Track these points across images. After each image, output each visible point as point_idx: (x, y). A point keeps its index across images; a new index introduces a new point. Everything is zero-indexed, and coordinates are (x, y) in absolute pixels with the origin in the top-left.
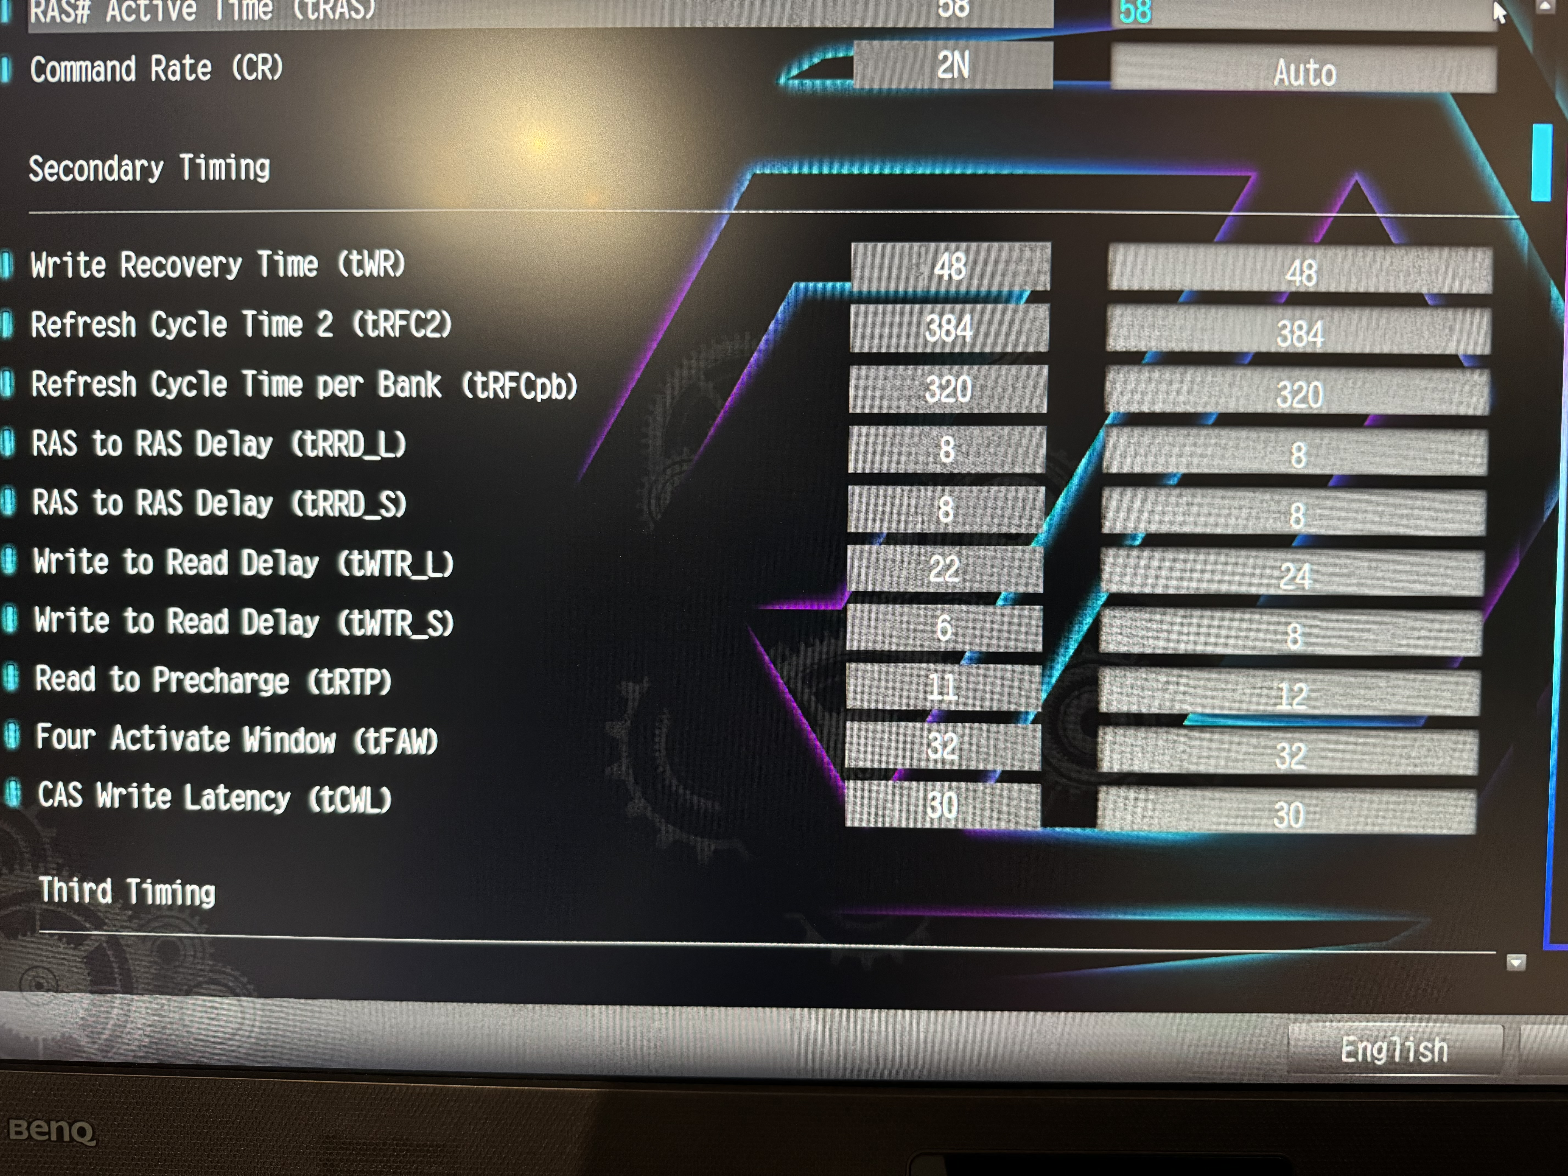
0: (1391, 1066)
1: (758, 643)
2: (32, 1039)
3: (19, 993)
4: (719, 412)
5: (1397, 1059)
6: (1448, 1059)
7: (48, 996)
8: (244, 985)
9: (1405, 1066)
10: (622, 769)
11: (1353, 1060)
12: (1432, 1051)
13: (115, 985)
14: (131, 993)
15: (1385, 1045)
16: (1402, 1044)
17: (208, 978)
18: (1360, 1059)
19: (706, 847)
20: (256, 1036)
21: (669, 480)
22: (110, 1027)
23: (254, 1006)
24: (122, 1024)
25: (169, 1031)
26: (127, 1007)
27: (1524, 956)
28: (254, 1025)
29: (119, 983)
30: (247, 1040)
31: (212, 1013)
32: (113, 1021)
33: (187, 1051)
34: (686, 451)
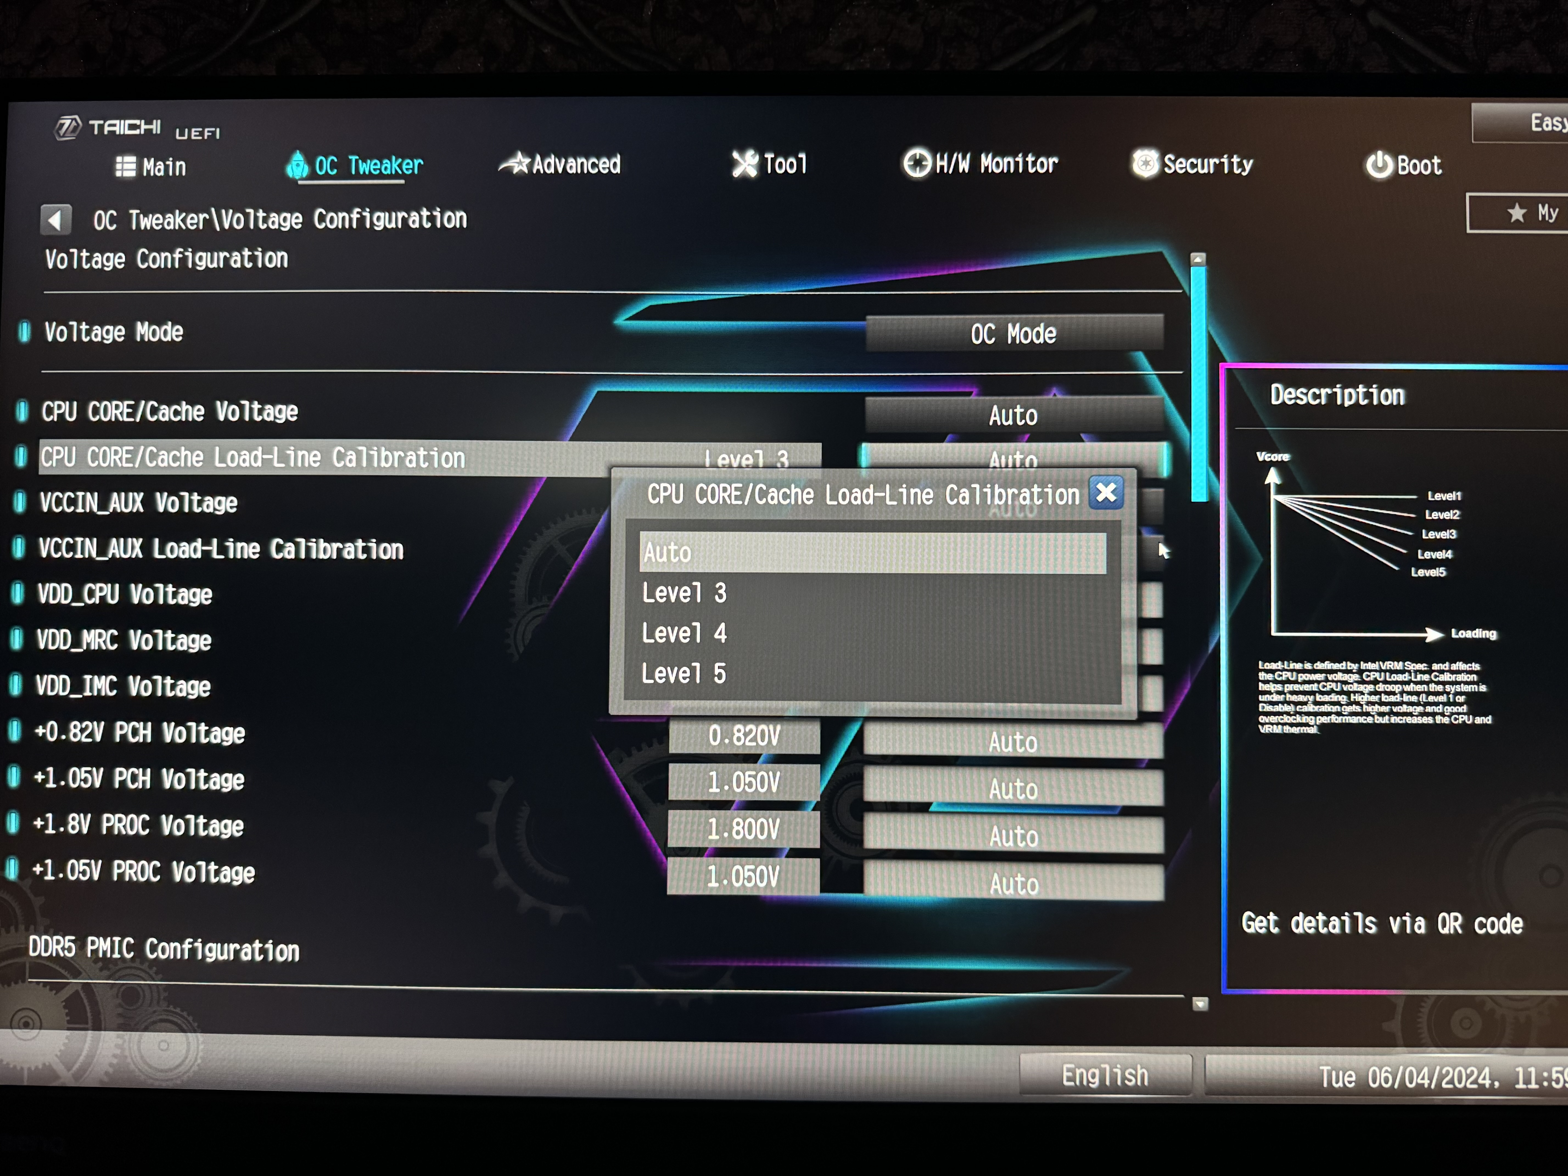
0: (1102, 1089)
1: (600, 748)
2: (19, 1068)
3: (9, 1030)
4: (570, 569)
5: (1108, 1083)
6: (1149, 1082)
7: (34, 1032)
8: (190, 1023)
9: (1114, 1089)
10: (490, 850)
11: (1072, 1084)
12: (1136, 1077)
13: (87, 1023)
14: (99, 1029)
15: (1097, 1072)
16: (1111, 1071)
17: (161, 1017)
18: (1078, 1083)
19: (557, 912)
20: (198, 1065)
21: (531, 621)
22: (82, 1058)
23: (198, 1040)
24: (91, 1056)
25: (129, 1060)
26: (96, 1042)
27: (1206, 999)
28: (197, 1055)
29: (90, 1021)
30: (191, 1067)
31: (164, 1046)
32: (84, 1053)
33: (143, 1077)
34: (544, 599)
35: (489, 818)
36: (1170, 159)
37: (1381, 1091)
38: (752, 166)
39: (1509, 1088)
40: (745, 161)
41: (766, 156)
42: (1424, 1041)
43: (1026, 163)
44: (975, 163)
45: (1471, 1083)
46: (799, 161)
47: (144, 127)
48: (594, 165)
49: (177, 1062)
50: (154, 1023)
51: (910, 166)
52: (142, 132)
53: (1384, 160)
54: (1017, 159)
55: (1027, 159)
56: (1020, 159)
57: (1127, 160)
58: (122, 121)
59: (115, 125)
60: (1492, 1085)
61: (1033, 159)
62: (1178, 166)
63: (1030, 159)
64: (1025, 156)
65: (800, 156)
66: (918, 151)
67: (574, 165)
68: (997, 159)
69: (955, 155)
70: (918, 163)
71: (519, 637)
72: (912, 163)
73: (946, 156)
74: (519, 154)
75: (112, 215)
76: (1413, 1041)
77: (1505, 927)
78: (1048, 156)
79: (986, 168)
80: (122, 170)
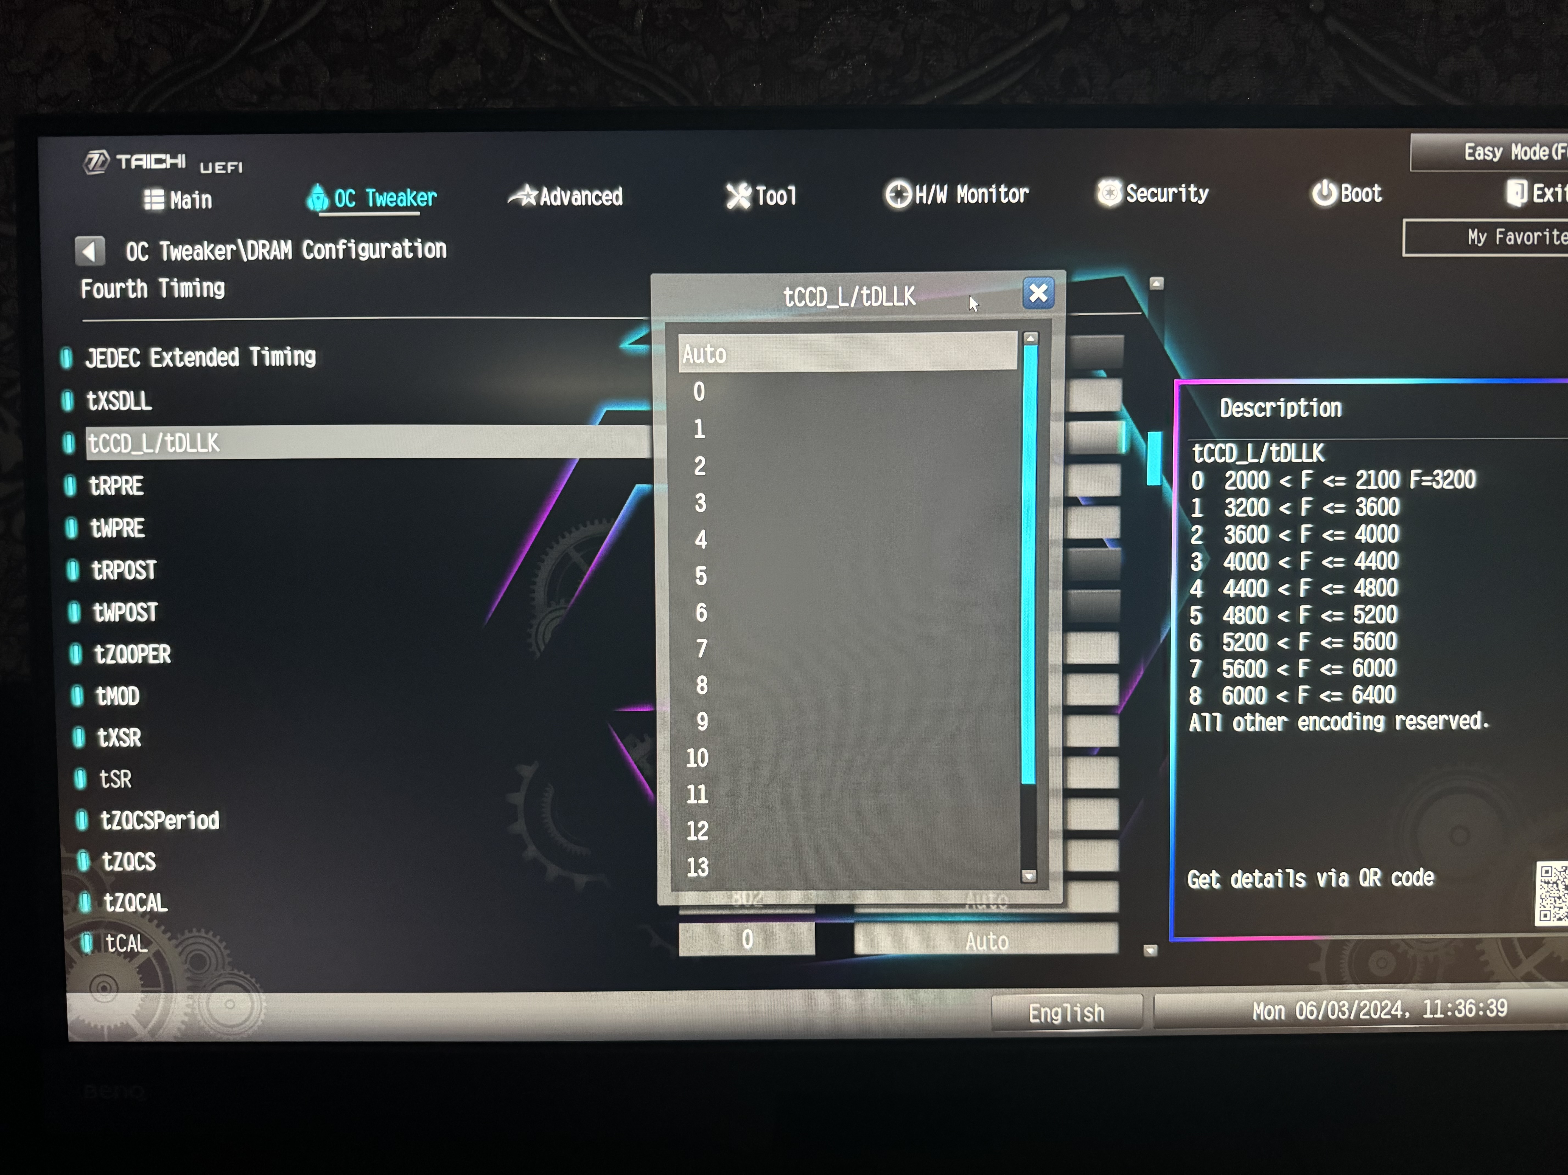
0: (1065, 1025)
1: (615, 735)
2: (99, 1027)
3: (89, 994)
4: (585, 574)
5: (1069, 1020)
6: (1105, 1018)
7: (112, 995)
8: (254, 985)
9: (1075, 1025)
10: (520, 827)
11: (1038, 1021)
12: (1093, 1014)
13: (159, 986)
14: (171, 992)
15: (1060, 1010)
16: (1072, 1009)
17: (227, 980)
18: (1043, 1020)
19: (581, 880)
20: (262, 1021)
21: (550, 622)
22: (156, 1016)
23: (260, 999)
24: (165, 1014)
25: (199, 1018)
26: (168, 1002)
27: (1156, 946)
28: (260, 1012)
29: (162, 985)
30: (256, 1023)
31: (230, 1005)
32: (158, 1012)
33: (212, 1032)
34: (562, 601)
35: (518, 798)
36: (1132, 188)
37: (1307, 1022)
38: (745, 198)
39: (1418, 1018)
40: (739, 194)
41: (758, 188)
42: (1344, 979)
43: (999, 194)
44: (952, 194)
45: (1385, 1015)
46: (789, 193)
47: (169, 161)
48: (598, 198)
49: (243, 1018)
50: (220, 985)
51: (891, 197)
52: (168, 167)
53: (1329, 189)
54: (991, 190)
55: (1000, 190)
56: (993, 190)
57: (1092, 190)
58: (149, 156)
59: (141, 160)
60: (1403, 1016)
61: (1006, 190)
62: (1139, 195)
63: (1003, 189)
64: (998, 187)
65: (790, 188)
66: (899, 183)
67: (579, 197)
68: (973, 190)
69: (934, 186)
70: (899, 194)
71: (540, 637)
72: (894, 194)
73: (925, 187)
74: (527, 187)
75: (143, 247)
76: (1336, 979)
77: (1418, 881)
78: (1019, 186)
79: (962, 199)
80: (151, 203)
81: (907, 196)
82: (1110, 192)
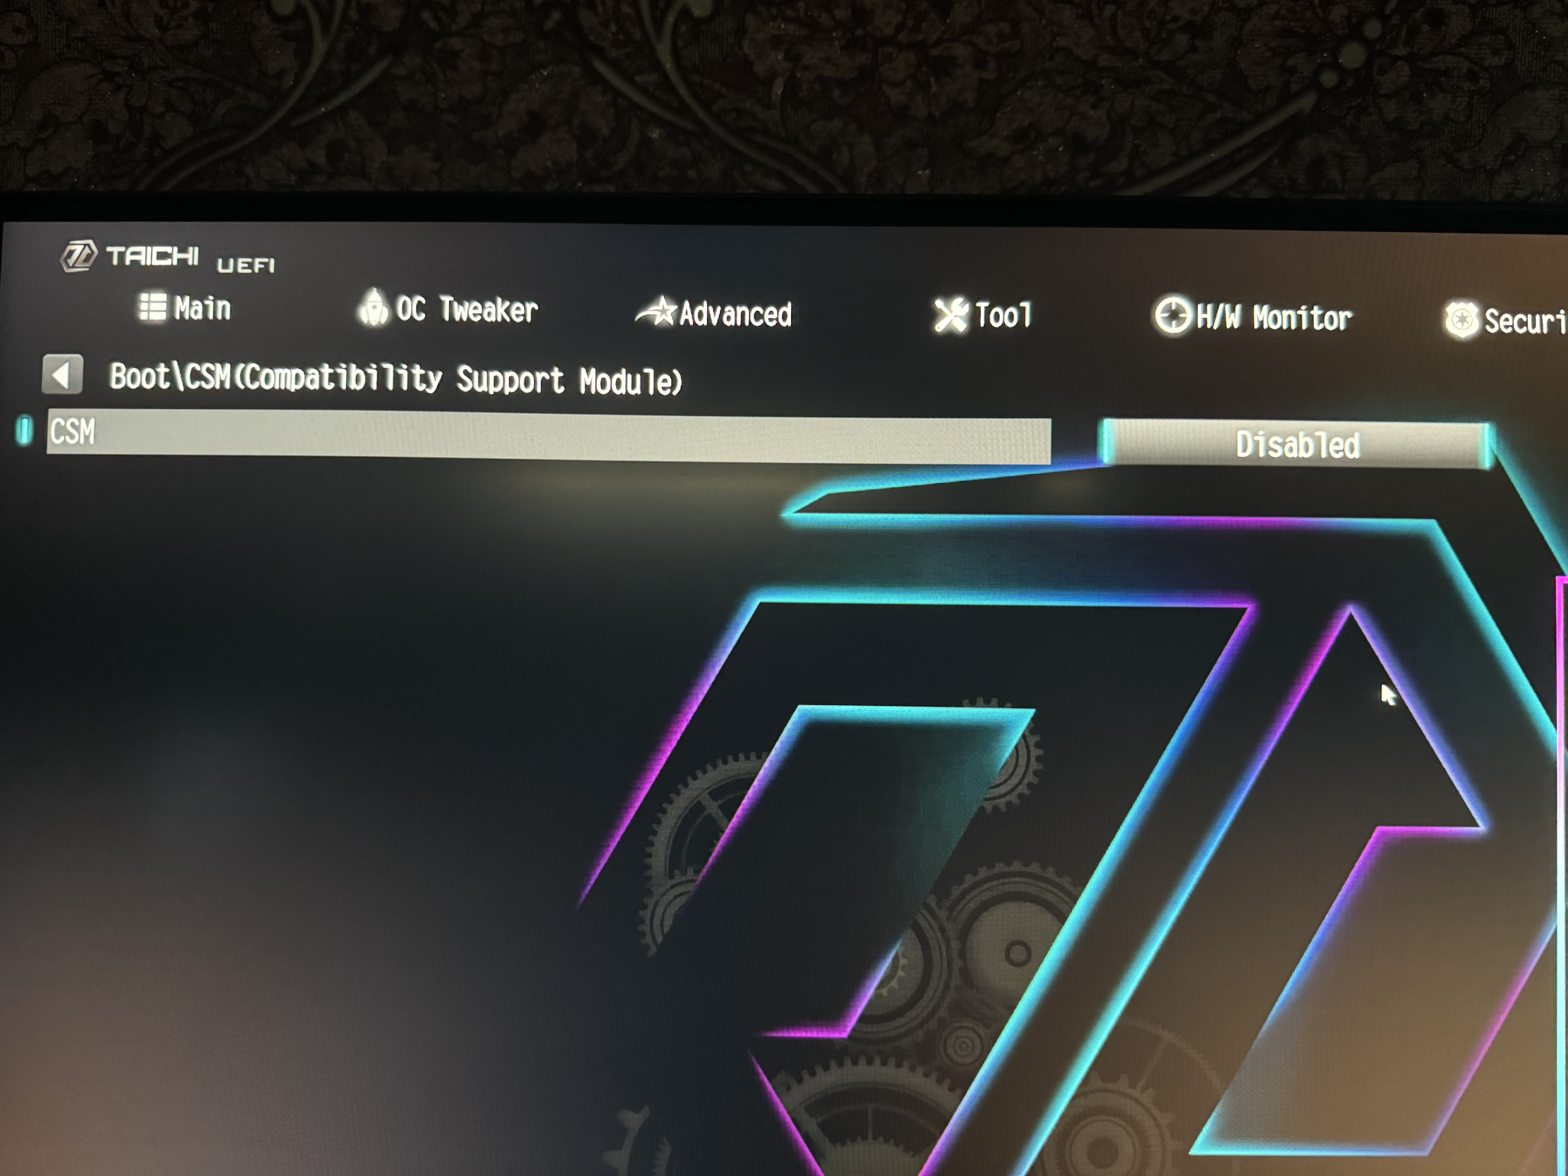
1: (761, 1071)
4: (723, 832)
21: (672, 901)
34: (690, 871)
35: (619, 1160)
36: (1492, 315)
38: (961, 317)
40: (951, 312)
41: (978, 304)
43: (1311, 318)
44: (1247, 317)
46: (1021, 311)
47: (177, 256)
48: (758, 316)
51: (1164, 318)
52: (175, 263)
54: (1299, 312)
55: (1312, 313)
56: (1303, 312)
57: (1438, 315)
58: (149, 248)
59: (139, 253)
61: (1320, 312)
62: (1503, 323)
63: (1316, 312)
64: (1310, 308)
65: (1022, 304)
66: (1174, 300)
67: (732, 315)
68: (1276, 312)
69: (1221, 306)
70: (1174, 315)
71: (657, 922)
72: (1166, 315)
73: (1210, 307)
74: (662, 298)
78: (1338, 309)
79: (1262, 323)
80: (148, 311)
81: (1185, 318)
82: (1463, 319)
